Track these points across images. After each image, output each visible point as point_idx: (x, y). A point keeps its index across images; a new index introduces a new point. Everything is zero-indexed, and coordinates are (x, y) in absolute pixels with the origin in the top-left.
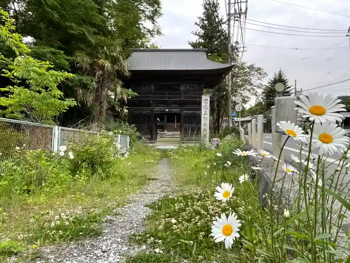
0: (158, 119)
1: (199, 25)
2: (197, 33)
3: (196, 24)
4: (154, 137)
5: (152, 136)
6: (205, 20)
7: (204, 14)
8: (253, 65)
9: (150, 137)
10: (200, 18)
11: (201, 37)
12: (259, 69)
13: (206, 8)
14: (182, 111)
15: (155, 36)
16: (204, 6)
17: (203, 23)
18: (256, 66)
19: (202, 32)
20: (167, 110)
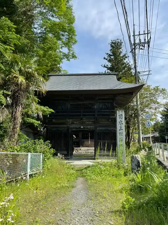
0: (74, 136)
1: (107, 59)
2: (106, 66)
3: (104, 58)
4: (70, 152)
5: (68, 153)
6: (112, 56)
7: (110, 51)
8: (157, 87)
9: (66, 153)
10: (108, 54)
11: (109, 69)
12: (163, 90)
13: (112, 46)
14: (96, 127)
15: (70, 59)
16: (111, 45)
17: (110, 57)
18: (161, 88)
19: (109, 65)
20: (82, 127)
